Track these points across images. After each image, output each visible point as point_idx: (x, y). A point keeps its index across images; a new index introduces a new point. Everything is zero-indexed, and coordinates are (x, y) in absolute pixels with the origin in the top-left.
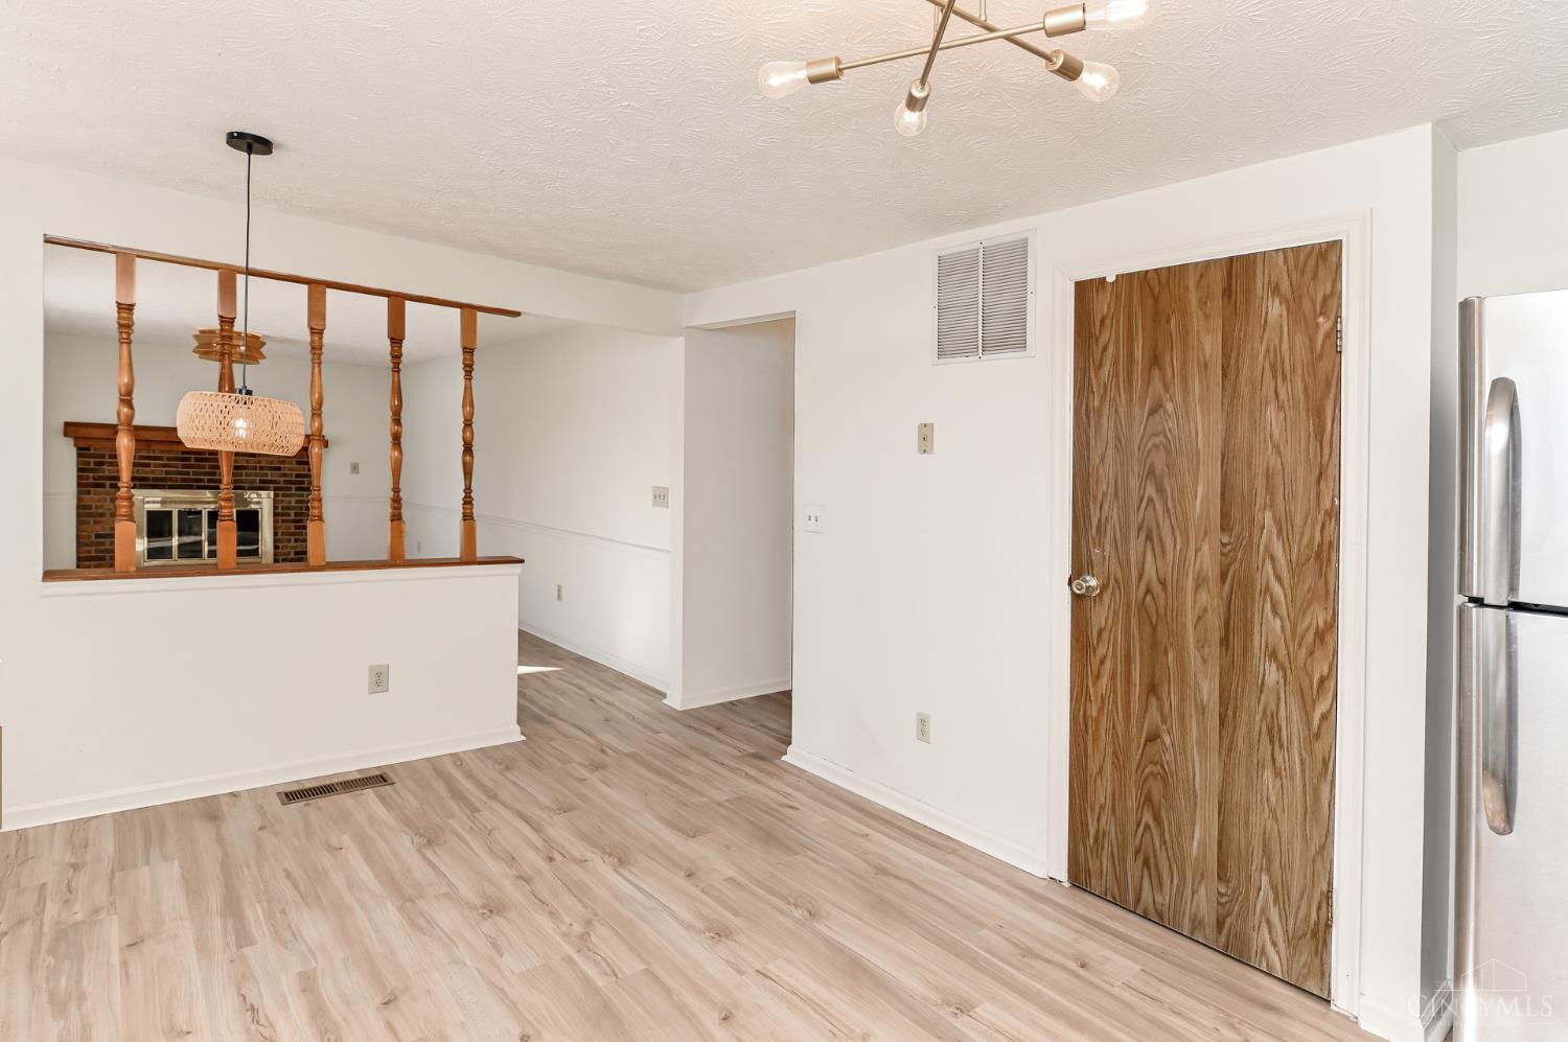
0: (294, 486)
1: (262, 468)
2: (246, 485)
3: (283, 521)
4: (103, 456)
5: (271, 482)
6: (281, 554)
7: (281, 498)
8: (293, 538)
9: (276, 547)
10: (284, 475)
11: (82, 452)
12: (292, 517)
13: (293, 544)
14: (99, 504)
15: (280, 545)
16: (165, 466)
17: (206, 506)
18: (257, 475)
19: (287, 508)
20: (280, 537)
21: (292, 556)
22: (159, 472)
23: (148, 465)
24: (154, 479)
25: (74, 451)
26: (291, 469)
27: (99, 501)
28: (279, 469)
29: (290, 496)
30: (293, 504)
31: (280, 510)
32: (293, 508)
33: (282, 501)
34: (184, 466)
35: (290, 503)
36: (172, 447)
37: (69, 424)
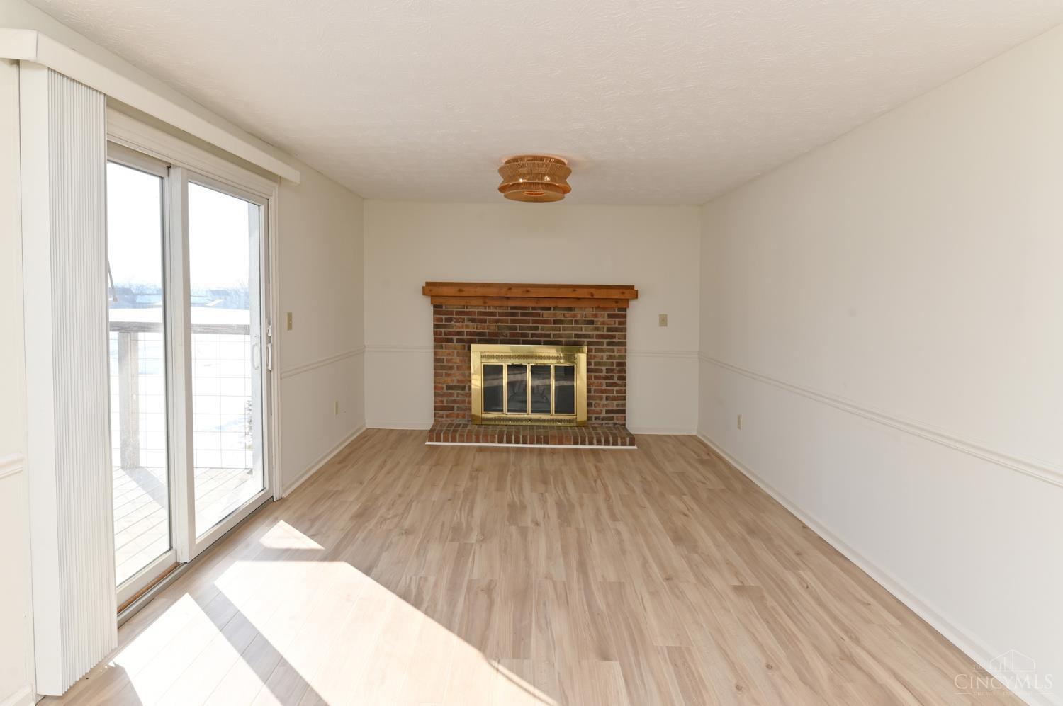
0: (605, 341)
1: (577, 322)
2: (563, 340)
3: (596, 378)
4: (451, 313)
5: (585, 336)
6: (594, 412)
7: (593, 353)
8: (604, 395)
9: (589, 405)
10: (597, 329)
11: (437, 308)
12: (604, 373)
13: (604, 402)
14: (450, 357)
15: (594, 402)
16: (497, 321)
17: (530, 361)
18: (573, 329)
19: (600, 364)
20: (592, 394)
21: (604, 414)
22: (490, 327)
23: (485, 321)
24: (490, 334)
25: (431, 309)
26: (603, 323)
27: (449, 354)
28: (591, 322)
29: (602, 351)
30: (605, 360)
31: (593, 366)
32: (605, 364)
33: (595, 357)
34: (513, 321)
35: (602, 358)
36: (505, 303)
37: (428, 284)
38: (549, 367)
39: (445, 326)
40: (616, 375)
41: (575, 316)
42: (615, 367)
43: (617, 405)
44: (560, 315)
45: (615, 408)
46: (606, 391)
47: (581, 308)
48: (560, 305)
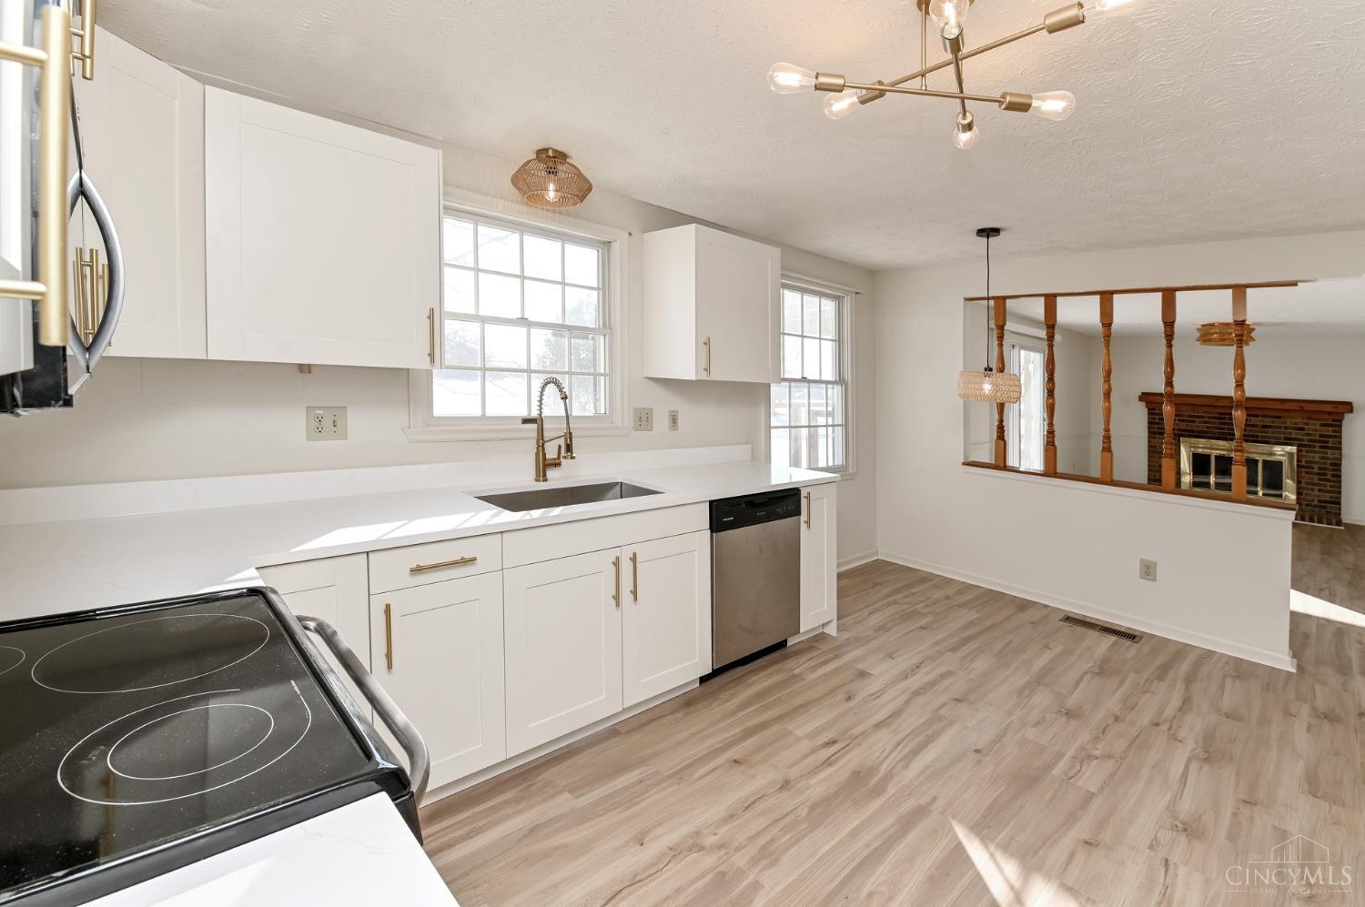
0: (1318, 444)
1: (1286, 428)
2: (1272, 441)
3: (1307, 473)
4: (1162, 414)
5: (1295, 439)
6: (1305, 499)
7: (1304, 454)
8: (1316, 488)
9: (1299, 493)
10: (1309, 435)
11: (1150, 412)
12: (1316, 470)
13: (1316, 493)
14: (1161, 446)
15: (1304, 492)
16: (1206, 422)
18: (1282, 433)
19: (1310, 462)
20: (1303, 485)
21: (1316, 502)
22: (1202, 427)
23: (1194, 422)
24: (1198, 432)
25: (1146, 411)
26: (1315, 430)
27: (1161, 444)
28: (1303, 429)
29: (1315, 452)
30: (1317, 460)
31: (1303, 463)
32: (1318, 463)
33: (1306, 456)
34: (1220, 423)
35: (1314, 458)
36: (1213, 410)
37: (1143, 394)
38: (1257, 461)
39: (1155, 423)
40: (1330, 473)
41: (1285, 423)
42: (1328, 466)
43: (1331, 497)
44: (1268, 421)
45: (1328, 499)
46: (1318, 485)
47: (1291, 418)
48: (1267, 413)
